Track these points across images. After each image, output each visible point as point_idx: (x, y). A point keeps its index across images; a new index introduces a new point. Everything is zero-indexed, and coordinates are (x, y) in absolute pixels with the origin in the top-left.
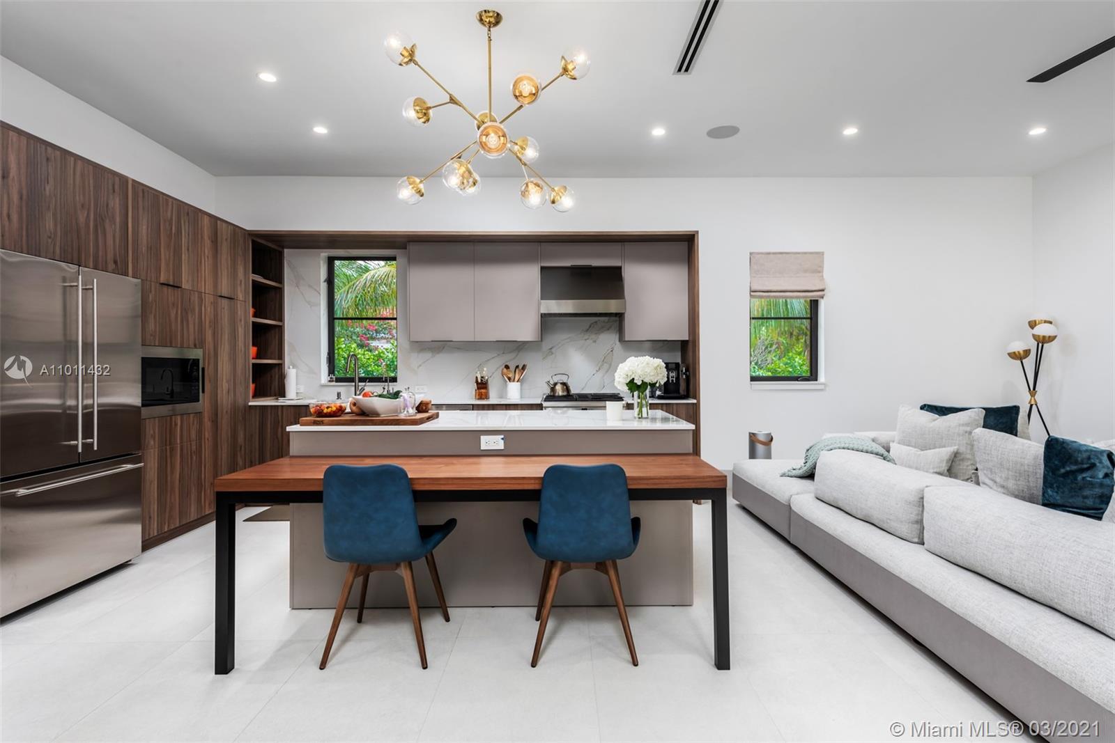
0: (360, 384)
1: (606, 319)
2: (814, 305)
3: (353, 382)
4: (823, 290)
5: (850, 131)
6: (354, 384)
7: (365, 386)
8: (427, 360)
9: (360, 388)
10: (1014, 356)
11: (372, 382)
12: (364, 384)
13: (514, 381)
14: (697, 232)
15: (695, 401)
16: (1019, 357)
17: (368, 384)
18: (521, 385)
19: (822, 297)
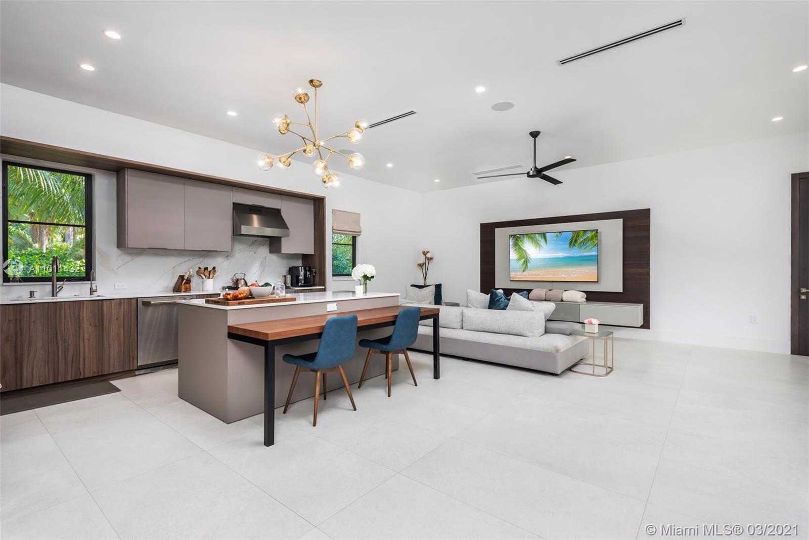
0: (58, 283)
1: (262, 239)
2: (354, 238)
3: (50, 281)
4: (360, 232)
5: (390, 165)
6: (51, 283)
7: (63, 284)
8: (127, 262)
9: (58, 286)
10: (419, 265)
11: (70, 281)
12: (62, 283)
13: (209, 278)
14: (325, 197)
15: (324, 287)
16: (421, 265)
17: (66, 283)
18: (214, 281)
19: (359, 235)
